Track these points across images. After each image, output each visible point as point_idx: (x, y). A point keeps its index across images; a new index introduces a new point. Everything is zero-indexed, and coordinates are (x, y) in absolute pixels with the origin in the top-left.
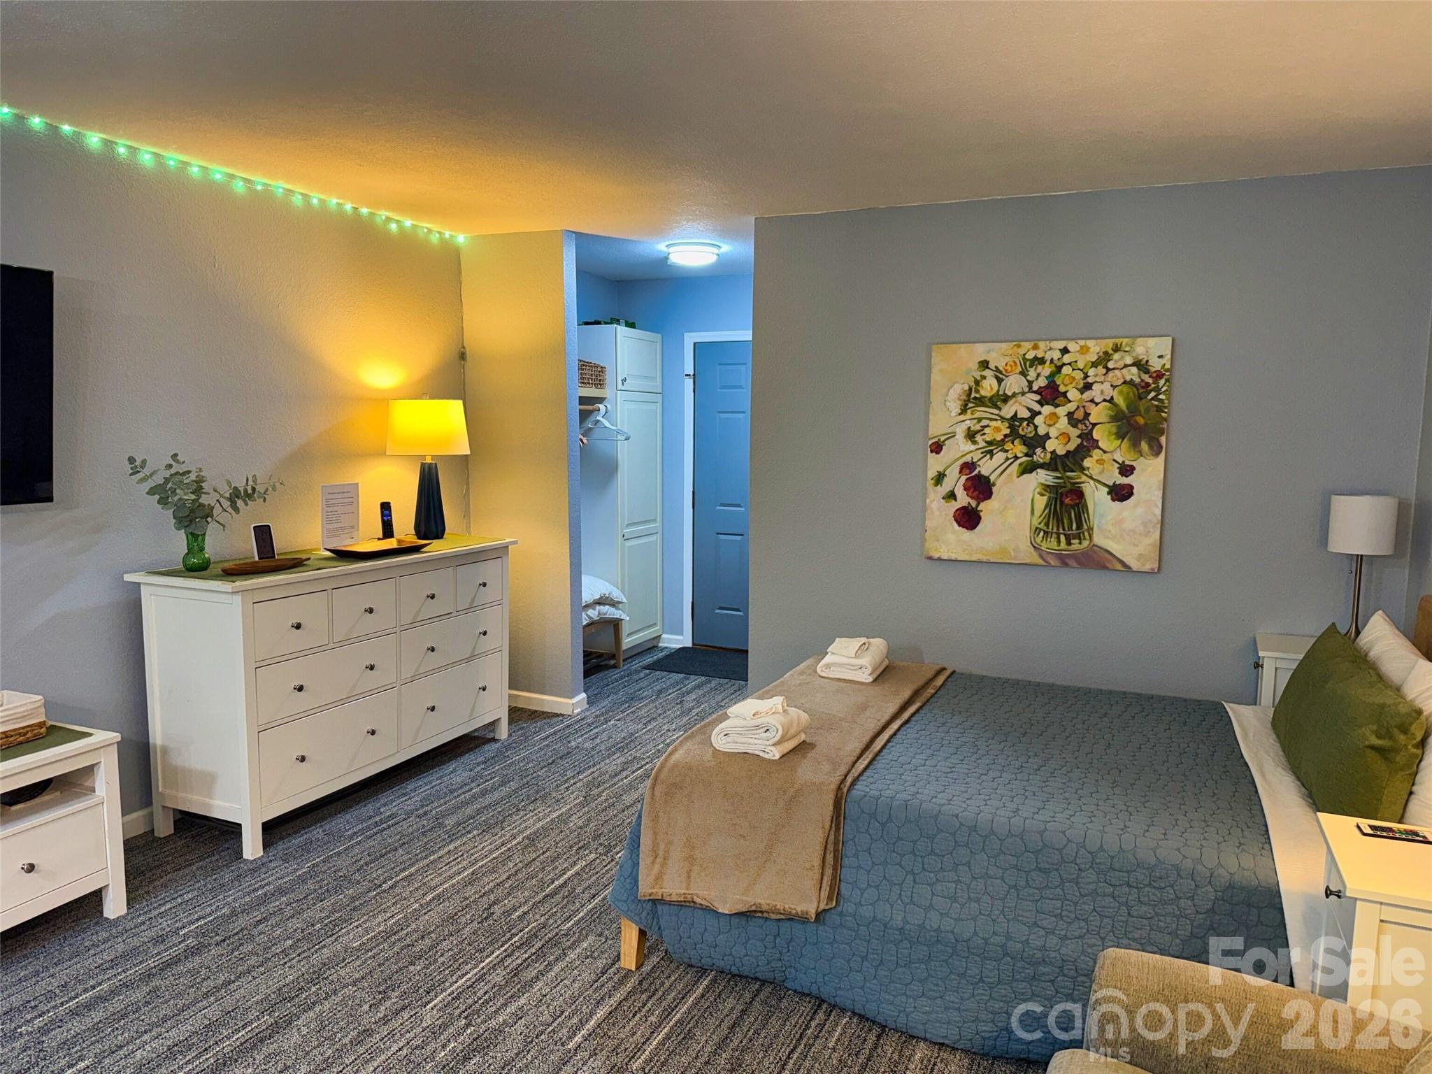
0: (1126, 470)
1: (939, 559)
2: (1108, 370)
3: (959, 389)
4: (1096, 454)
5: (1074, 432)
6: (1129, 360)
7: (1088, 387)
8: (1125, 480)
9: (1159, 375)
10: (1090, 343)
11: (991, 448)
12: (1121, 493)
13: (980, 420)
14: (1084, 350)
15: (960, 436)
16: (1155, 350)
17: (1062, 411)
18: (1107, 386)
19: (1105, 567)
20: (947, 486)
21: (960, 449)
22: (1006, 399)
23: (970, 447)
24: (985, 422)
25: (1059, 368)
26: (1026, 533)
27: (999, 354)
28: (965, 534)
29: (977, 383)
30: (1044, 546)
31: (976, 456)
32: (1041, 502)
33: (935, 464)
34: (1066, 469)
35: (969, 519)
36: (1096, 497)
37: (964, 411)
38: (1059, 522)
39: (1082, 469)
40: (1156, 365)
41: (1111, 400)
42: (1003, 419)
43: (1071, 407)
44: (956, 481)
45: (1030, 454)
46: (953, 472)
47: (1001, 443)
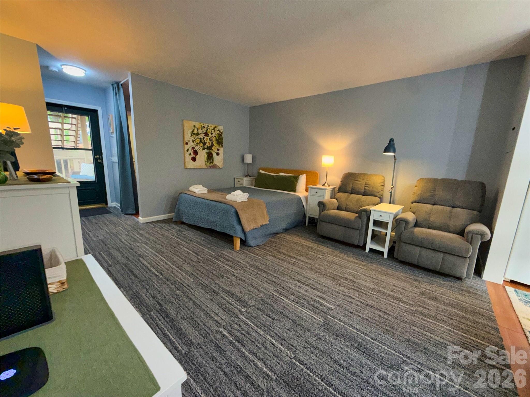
0: (218, 150)
1: (189, 168)
2: (215, 131)
3: (190, 131)
4: (214, 146)
5: (210, 142)
6: (218, 130)
7: (212, 134)
8: (218, 152)
9: (222, 133)
10: (212, 125)
11: (197, 145)
12: (218, 154)
13: (195, 138)
14: (211, 126)
15: (191, 141)
16: (221, 128)
17: (208, 138)
18: (215, 134)
19: (216, 168)
20: (189, 152)
21: (191, 144)
22: (199, 134)
23: (193, 144)
24: (196, 139)
25: (207, 129)
26: (204, 162)
27: (197, 125)
28: (194, 163)
29: (194, 130)
30: (207, 164)
31: (195, 146)
32: (206, 156)
33: (187, 147)
34: (210, 149)
35: (194, 159)
36: (214, 155)
37: (191, 136)
38: (209, 160)
39: (212, 149)
40: (221, 131)
41: (215, 137)
42: (199, 138)
43: (210, 137)
44: (191, 151)
45: (204, 146)
46: (190, 149)
47: (199, 143)
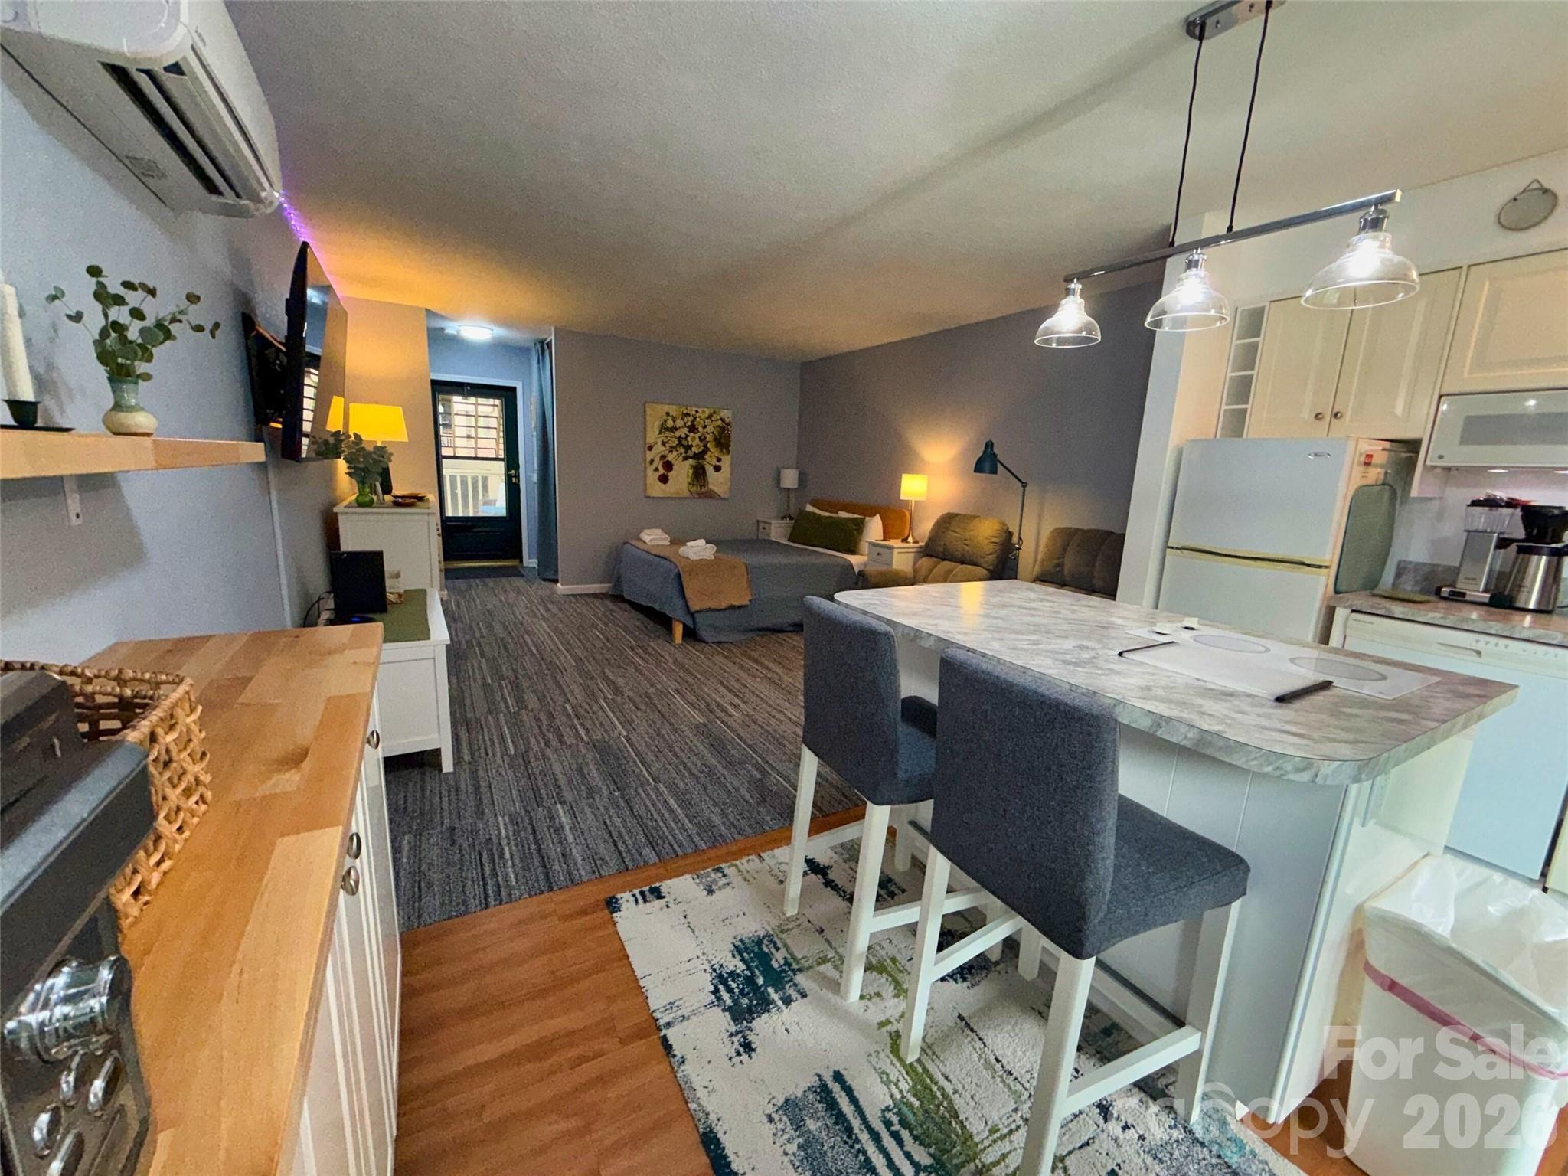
0: (719, 460)
1: (653, 497)
2: (712, 421)
3: (658, 423)
4: (709, 453)
5: (701, 444)
6: (718, 418)
7: (705, 427)
8: (718, 464)
9: (728, 424)
10: (706, 410)
11: (672, 449)
12: (717, 469)
14: (704, 412)
15: (660, 443)
16: (726, 414)
17: (697, 436)
18: (712, 427)
19: (713, 498)
20: (655, 465)
21: (659, 449)
22: (676, 429)
23: (664, 448)
24: (669, 438)
25: (695, 418)
26: (685, 485)
27: (674, 410)
28: (663, 486)
29: (665, 421)
30: (692, 490)
31: (666, 452)
32: (691, 472)
33: (649, 455)
34: (700, 459)
35: (664, 479)
36: (710, 470)
37: (660, 433)
38: (697, 481)
39: (705, 459)
40: (727, 421)
41: (713, 433)
42: (676, 437)
43: (700, 434)
44: (658, 463)
45: (686, 452)
46: (657, 459)
47: (675, 448)
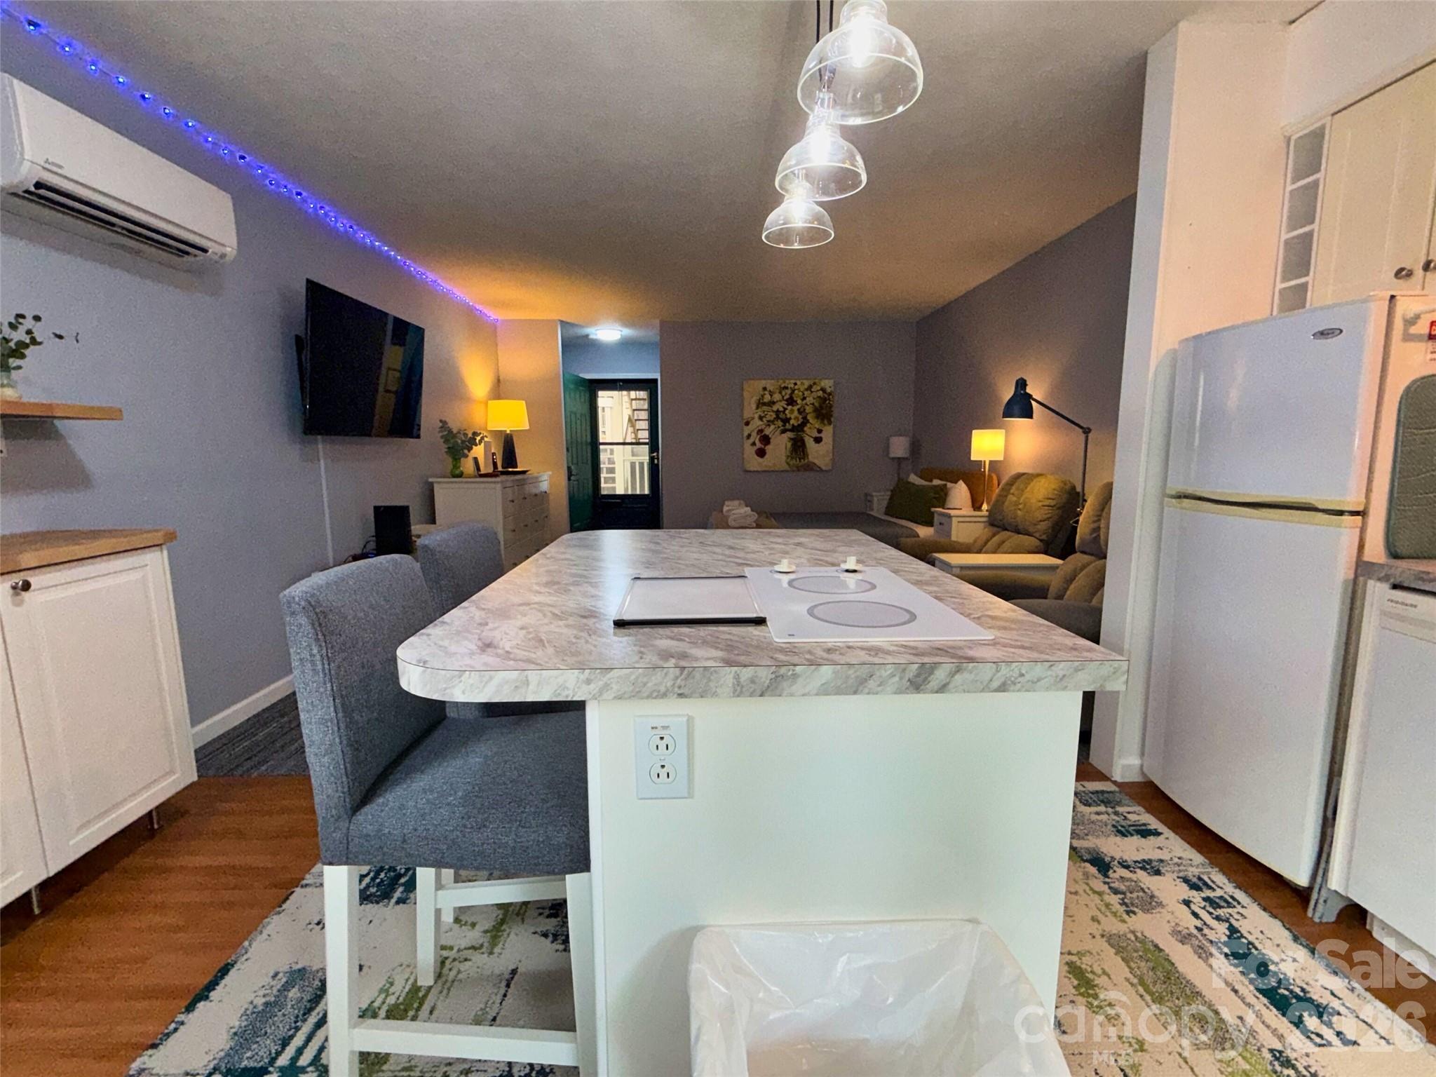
0: (820, 431)
1: (750, 471)
2: (812, 392)
3: (755, 399)
4: (808, 425)
5: (800, 416)
6: (819, 388)
7: (804, 399)
8: (818, 435)
9: (830, 394)
10: (805, 381)
11: (770, 423)
12: (818, 440)
13: (764, 411)
15: (757, 418)
16: (827, 384)
17: (796, 408)
19: (814, 470)
20: (751, 440)
21: (757, 424)
22: (774, 403)
23: (761, 423)
24: (766, 413)
25: (793, 391)
27: (770, 385)
28: (760, 460)
31: (764, 427)
32: (789, 445)
33: (747, 431)
34: (798, 431)
35: (761, 453)
36: (810, 443)
37: (757, 408)
38: (796, 453)
39: (804, 431)
40: (829, 390)
42: (773, 411)
44: (755, 437)
45: (784, 426)
46: (754, 434)
47: (773, 421)
